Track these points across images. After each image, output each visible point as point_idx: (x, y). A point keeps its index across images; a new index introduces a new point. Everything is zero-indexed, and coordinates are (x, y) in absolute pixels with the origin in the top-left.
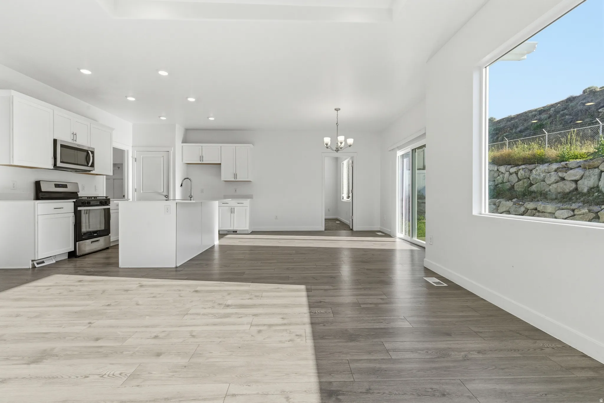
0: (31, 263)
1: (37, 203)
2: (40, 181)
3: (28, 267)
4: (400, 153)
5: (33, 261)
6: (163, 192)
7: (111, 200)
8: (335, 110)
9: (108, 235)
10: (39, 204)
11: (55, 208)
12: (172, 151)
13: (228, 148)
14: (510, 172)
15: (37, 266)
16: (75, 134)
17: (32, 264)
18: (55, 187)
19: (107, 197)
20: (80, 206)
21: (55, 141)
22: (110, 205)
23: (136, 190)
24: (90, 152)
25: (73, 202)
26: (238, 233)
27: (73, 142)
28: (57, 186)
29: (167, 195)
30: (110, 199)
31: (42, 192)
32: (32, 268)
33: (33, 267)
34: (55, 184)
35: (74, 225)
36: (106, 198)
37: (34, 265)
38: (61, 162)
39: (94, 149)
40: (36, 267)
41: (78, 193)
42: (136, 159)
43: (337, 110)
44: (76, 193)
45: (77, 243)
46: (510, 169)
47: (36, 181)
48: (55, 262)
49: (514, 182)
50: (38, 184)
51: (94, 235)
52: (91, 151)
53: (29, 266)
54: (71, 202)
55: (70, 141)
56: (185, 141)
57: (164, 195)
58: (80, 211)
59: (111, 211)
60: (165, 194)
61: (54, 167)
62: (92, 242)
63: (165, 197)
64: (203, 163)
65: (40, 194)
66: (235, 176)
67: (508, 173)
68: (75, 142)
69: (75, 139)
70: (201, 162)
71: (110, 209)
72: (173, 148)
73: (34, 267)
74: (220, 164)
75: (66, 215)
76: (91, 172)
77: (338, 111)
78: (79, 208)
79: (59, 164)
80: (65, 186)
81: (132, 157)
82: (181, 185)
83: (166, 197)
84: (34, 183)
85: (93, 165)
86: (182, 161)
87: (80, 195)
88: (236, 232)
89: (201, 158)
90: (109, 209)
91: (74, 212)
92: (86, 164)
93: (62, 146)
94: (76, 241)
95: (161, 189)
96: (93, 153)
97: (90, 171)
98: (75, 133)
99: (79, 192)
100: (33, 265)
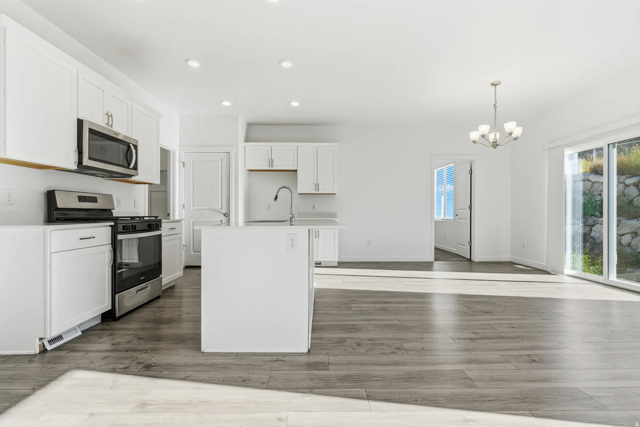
0: (38, 343)
1: (49, 229)
2: (54, 191)
3: (32, 352)
4: (568, 152)
5: (41, 339)
6: (222, 208)
7: (163, 221)
8: (492, 84)
9: (159, 276)
10: (52, 232)
11: (81, 239)
12: (233, 152)
13: (306, 148)
14: (625, 184)
15: (49, 347)
16: (110, 116)
17: (40, 346)
18: (79, 202)
19: (158, 217)
20: (121, 233)
21: (80, 123)
22: (161, 230)
23: (184, 206)
24: (131, 145)
25: (110, 226)
26: (322, 265)
27: (107, 127)
28: (82, 199)
29: (226, 214)
30: (161, 220)
31: (58, 209)
32: (40, 352)
33: (42, 349)
34: (78, 196)
35: (112, 266)
36: (156, 218)
37: (44, 346)
38: (90, 158)
39: (137, 141)
40: (46, 349)
41: (112, 211)
42: (184, 163)
43: (495, 85)
44: (110, 210)
45: (117, 295)
46: (625, 180)
47: (47, 191)
48: (81, 333)
49: (633, 196)
50: (50, 196)
51: (141, 278)
52: (134, 145)
53: (35, 349)
54: (106, 226)
55: (104, 125)
56: (247, 140)
57: (222, 213)
58: (121, 240)
59: (163, 239)
60: (224, 211)
61: (78, 166)
62: (138, 291)
63: (225, 216)
64: (273, 169)
65: (54, 212)
66: (317, 186)
67: (623, 184)
68: (110, 128)
69: (110, 124)
70: (270, 169)
71: (162, 235)
72: (234, 148)
73: (44, 351)
74: (296, 171)
75: (98, 249)
76: (133, 178)
77: (497, 86)
78: (120, 237)
79: (86, 162)
80: (94, 200)
81: (179, 160)
82: (276, 198)
83: (227, 216)
84: (45, 194)
85: (135, 168)
86: (245, 167)
87: (115, 214)
88: (320, 264)
89: (271, 162)
90: (160, 236)
91: (112, 244)
92: (126, 165)
93: (91, 131)
94: (114, 292)
95: (219, 204)
96: (136, 147)
97: (131, 176)
98: (110, 114)
99: (114, 209)
100: (42, 346)
